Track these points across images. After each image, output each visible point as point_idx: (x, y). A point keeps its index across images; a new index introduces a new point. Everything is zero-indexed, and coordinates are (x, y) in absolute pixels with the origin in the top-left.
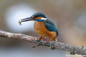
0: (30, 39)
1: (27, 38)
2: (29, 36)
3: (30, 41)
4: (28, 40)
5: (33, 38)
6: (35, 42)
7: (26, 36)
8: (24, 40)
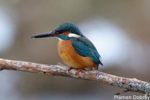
0: (110, 80)
1: (107, 78)
2: (109, 75)
3: (112, 84)
4: (108, 82)
5: (116, 79)
6: (120, 85)
7: (105, 74)
8: (101, 81)
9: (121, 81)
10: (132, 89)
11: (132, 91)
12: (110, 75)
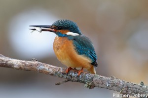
0: (51, 70)
1: (47, 68)
2: (49, 65)
3: (52, 75)
4: (48, 73)
5: (56, 69)
6: (61, 75)
7: (45, 65)
8: (42, 72)
9: (61, 71)
10: (72, 79)
11: (72, 81)
12: (51, 66)
